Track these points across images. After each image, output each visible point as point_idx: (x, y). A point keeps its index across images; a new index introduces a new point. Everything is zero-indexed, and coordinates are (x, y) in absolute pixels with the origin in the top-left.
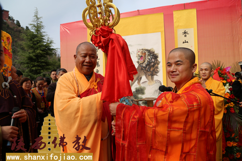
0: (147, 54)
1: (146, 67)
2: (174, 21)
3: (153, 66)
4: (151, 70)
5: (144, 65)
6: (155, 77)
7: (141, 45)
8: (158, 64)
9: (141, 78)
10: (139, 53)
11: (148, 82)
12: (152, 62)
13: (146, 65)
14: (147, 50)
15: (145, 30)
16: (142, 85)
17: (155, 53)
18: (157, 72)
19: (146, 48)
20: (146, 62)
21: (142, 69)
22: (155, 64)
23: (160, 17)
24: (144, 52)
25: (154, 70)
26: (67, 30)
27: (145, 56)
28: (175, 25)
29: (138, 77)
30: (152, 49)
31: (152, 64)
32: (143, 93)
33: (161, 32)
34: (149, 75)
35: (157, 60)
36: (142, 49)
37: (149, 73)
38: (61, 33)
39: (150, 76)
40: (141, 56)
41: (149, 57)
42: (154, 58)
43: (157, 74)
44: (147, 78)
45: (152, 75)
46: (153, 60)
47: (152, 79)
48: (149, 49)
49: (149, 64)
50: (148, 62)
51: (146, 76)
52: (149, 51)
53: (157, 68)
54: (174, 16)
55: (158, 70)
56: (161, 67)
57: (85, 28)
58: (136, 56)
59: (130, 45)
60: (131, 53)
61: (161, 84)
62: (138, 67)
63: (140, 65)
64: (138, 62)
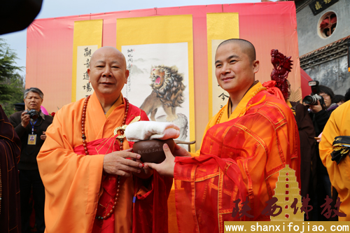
0: (166, 73)
1: (164, 94)
2: (208, 28)
3: (175, 92)
4: (172, 98)
5: (161, 91)
6: (178, 110)
7: (157, 60)
8: (182, 90)
9: (156, 110)
10: (154, 72)
11: (167, 116)
12: (174, 86)
13: (165, 91)
14: (167, 68)
15: (164, 39)
17: (179, 72)
18: (180, 102)
19: (166, 65)
20: (164, 86)
21: (158, 96)
22: (178, 89)
23: (187, 21)
24: (161, 71)
25: (176, 99)
26: (40, 31)
27: (163, 77)
28: (209, 33)
29: (152, 108)
30: (175, 66)
31: (174, 89)
33: (189, 42)
34: (168, 106)
35: (181, 84)
36: (160, 67)
37: (169, 103)
39: (170, 108)
40: (158, 77)
41: (170, 79)
42: (176, 81)
44: (165, 110)
45: (173, 106)
46: (175, 83)
47: (173, 112)
48: (169, 65)
49: (168, 89)
50: (167, 85)
51: (164, 107)
52: (169, 70)
53: (181, 95)
54: (208, 20)
55: (182, 98)
56: (187, 94)
57: (70, 30)
58: (149, 75)
59: (141, 60)
60: (142, 72)
61: (186, 120)
62: (152, 94)
63: (155, 90)
64: (152, 86)
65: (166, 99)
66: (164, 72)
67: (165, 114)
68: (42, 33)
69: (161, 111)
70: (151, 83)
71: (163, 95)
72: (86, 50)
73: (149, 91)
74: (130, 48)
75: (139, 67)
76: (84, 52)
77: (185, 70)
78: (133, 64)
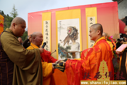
3: (75, 35)
4: (74, 37)
5: (71, 35)
6: (76, 41)
7: (69, 24)
8: (78, 34)
9: (69, 41)
10: (68, 29)
11: (73, 43)
12: (75, 33)
13: (72, 35)
14: (72, 27)
15: (71, 17)
16: (70, 45)
17: (76, 29)
18: (77, 38)
19: (72, 26)
20: (72, 33)
21: (70, 37)
22: (76, 34)
23: (79, 11)
25: (76, 37)
26: (31, 16)
27: (71, 30)
28: (86, 15)
29: (68, 41)
30: (75, 26)
31: (75, 34)
32: (70, 49)
33: (80, 18)
35: (77, 32)
36: (70, 27)
37: (73, 39)
38: (28, 18)
40: (69, 30)
41: (73, 31)
43: (77, 39)
44: (72, 41)
45: (75, 40)
46: (75, 32)
47: (75, 42)
48: (73, 26)
49: (73, 34)
50: (73, 33)
51: (71, 40)
52: (73, 28)
53: (77, 36)
54: (86, 10)
55: (78, 37)
56: (79, 36)
57: (41, 16)
58: (67, 30)
59: (64, 25)
60: (64, 29)
61: (79, 44)
62: (68, 36)
63: (69, 34)
64: (68, 33)
65: (72, 38)
66: (71, 28)
67: (72, 42)
68: (32, 17)
69: (71, 41)
70: (67, 32)
71: (71, 36)
72: (46, 22)
73: (67, 35)
74: (60, 21)
75: (63, 27)
76: (46, 23)
77: (78, 28)
78: (61, 26)
